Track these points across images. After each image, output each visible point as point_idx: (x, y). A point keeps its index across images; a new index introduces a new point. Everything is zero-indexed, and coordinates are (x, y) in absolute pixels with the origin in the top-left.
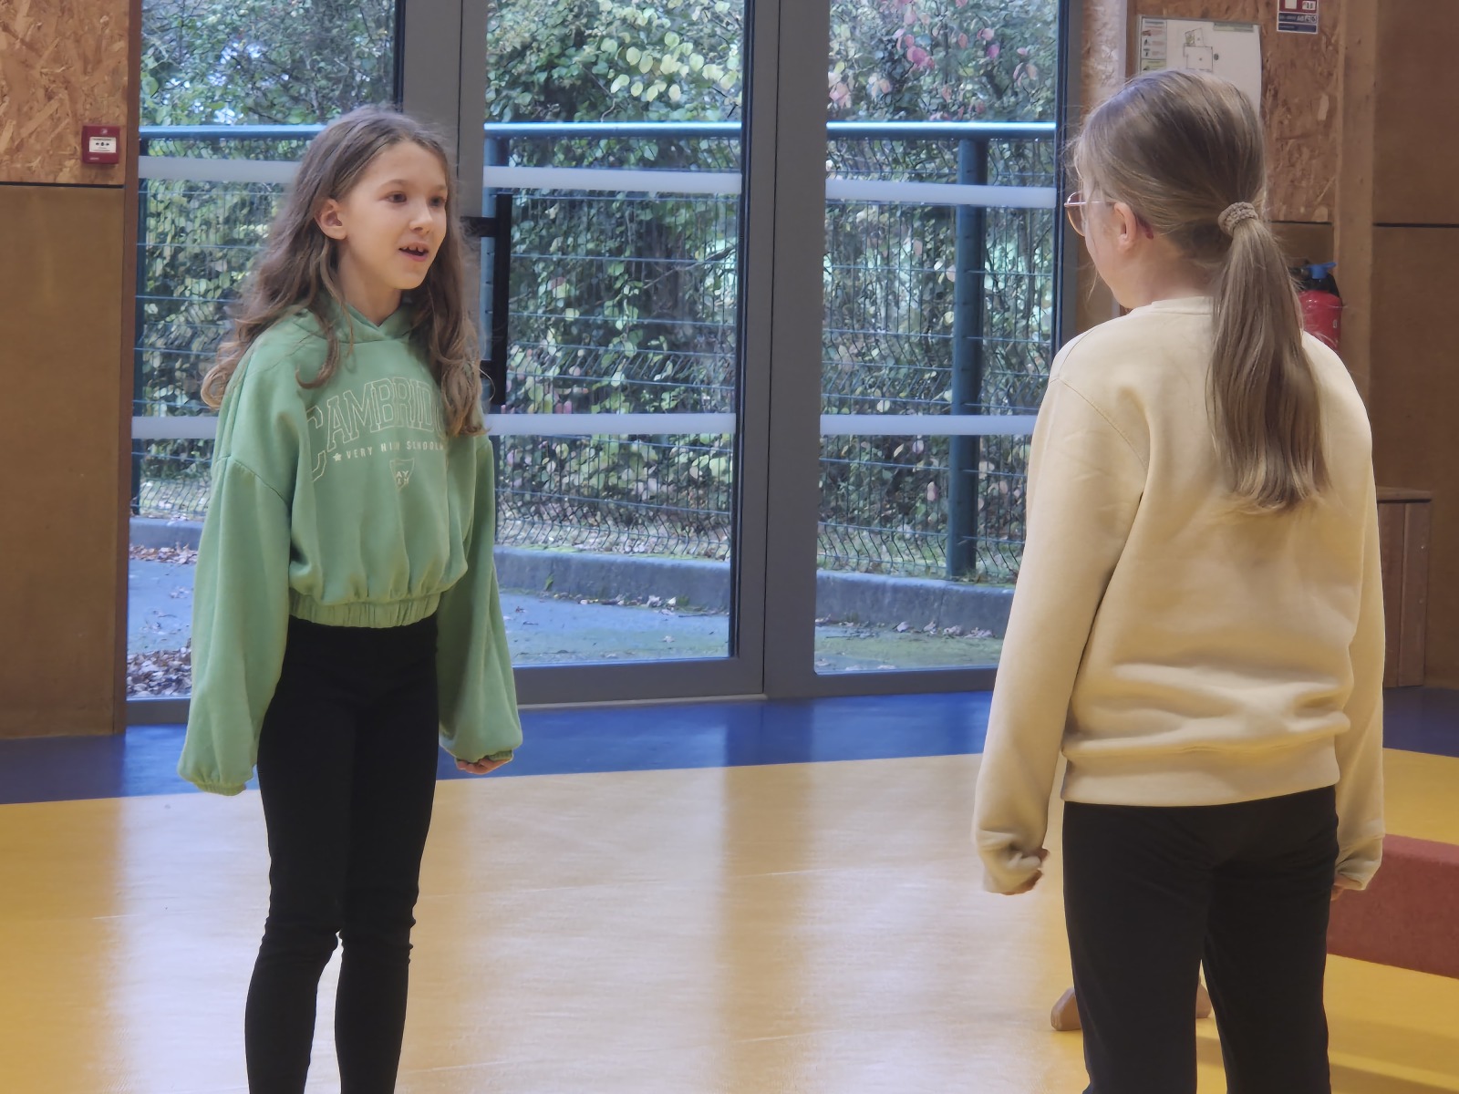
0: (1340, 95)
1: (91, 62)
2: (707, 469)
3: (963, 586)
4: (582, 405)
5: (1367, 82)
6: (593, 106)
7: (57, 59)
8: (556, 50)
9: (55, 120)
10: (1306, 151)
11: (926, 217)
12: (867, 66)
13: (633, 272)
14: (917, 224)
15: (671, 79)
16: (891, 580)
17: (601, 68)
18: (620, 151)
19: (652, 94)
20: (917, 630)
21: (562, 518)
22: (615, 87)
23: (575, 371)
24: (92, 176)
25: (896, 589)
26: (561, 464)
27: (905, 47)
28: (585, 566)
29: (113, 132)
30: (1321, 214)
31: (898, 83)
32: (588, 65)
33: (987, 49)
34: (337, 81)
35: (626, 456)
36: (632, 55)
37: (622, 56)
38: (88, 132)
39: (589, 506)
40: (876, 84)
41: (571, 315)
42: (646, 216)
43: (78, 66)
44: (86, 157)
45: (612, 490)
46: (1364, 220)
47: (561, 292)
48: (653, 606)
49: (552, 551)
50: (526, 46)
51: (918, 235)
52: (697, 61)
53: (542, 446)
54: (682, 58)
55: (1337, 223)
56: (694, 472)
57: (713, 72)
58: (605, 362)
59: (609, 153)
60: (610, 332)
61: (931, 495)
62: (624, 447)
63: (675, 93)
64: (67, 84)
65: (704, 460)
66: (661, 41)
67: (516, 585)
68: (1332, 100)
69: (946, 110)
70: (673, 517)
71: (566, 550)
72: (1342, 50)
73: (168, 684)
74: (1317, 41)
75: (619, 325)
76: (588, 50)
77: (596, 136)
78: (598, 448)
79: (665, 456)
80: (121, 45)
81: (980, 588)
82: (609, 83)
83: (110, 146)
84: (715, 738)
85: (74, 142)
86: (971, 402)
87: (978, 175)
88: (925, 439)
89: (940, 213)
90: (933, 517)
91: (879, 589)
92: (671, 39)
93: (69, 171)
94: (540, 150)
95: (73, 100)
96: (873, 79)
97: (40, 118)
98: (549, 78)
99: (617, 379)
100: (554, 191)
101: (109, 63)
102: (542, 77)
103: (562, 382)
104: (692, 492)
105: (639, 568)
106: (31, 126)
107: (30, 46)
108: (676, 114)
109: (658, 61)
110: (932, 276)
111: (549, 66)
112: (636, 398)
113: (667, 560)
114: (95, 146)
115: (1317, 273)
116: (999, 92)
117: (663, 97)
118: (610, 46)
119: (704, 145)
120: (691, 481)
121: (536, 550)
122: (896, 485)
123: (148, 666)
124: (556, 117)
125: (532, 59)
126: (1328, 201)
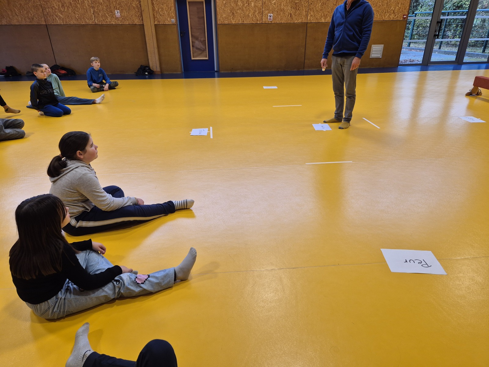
1: (405, 9)
3: (483, 54)
7: (402, 9)
9: (401, 14)
24: (403, 19)
25: (476, 54)
29: (406, 15)
38: (404, 15)
44: (403, 18)
80: (408, 7)
81: (485, 54)
83: (406, 17)
85: (402, 16)
93: (401, 19)
95: (403, 13)
97: (400, 14)
101: (407, 9)
107: (400, 8)
114: (404, 17)
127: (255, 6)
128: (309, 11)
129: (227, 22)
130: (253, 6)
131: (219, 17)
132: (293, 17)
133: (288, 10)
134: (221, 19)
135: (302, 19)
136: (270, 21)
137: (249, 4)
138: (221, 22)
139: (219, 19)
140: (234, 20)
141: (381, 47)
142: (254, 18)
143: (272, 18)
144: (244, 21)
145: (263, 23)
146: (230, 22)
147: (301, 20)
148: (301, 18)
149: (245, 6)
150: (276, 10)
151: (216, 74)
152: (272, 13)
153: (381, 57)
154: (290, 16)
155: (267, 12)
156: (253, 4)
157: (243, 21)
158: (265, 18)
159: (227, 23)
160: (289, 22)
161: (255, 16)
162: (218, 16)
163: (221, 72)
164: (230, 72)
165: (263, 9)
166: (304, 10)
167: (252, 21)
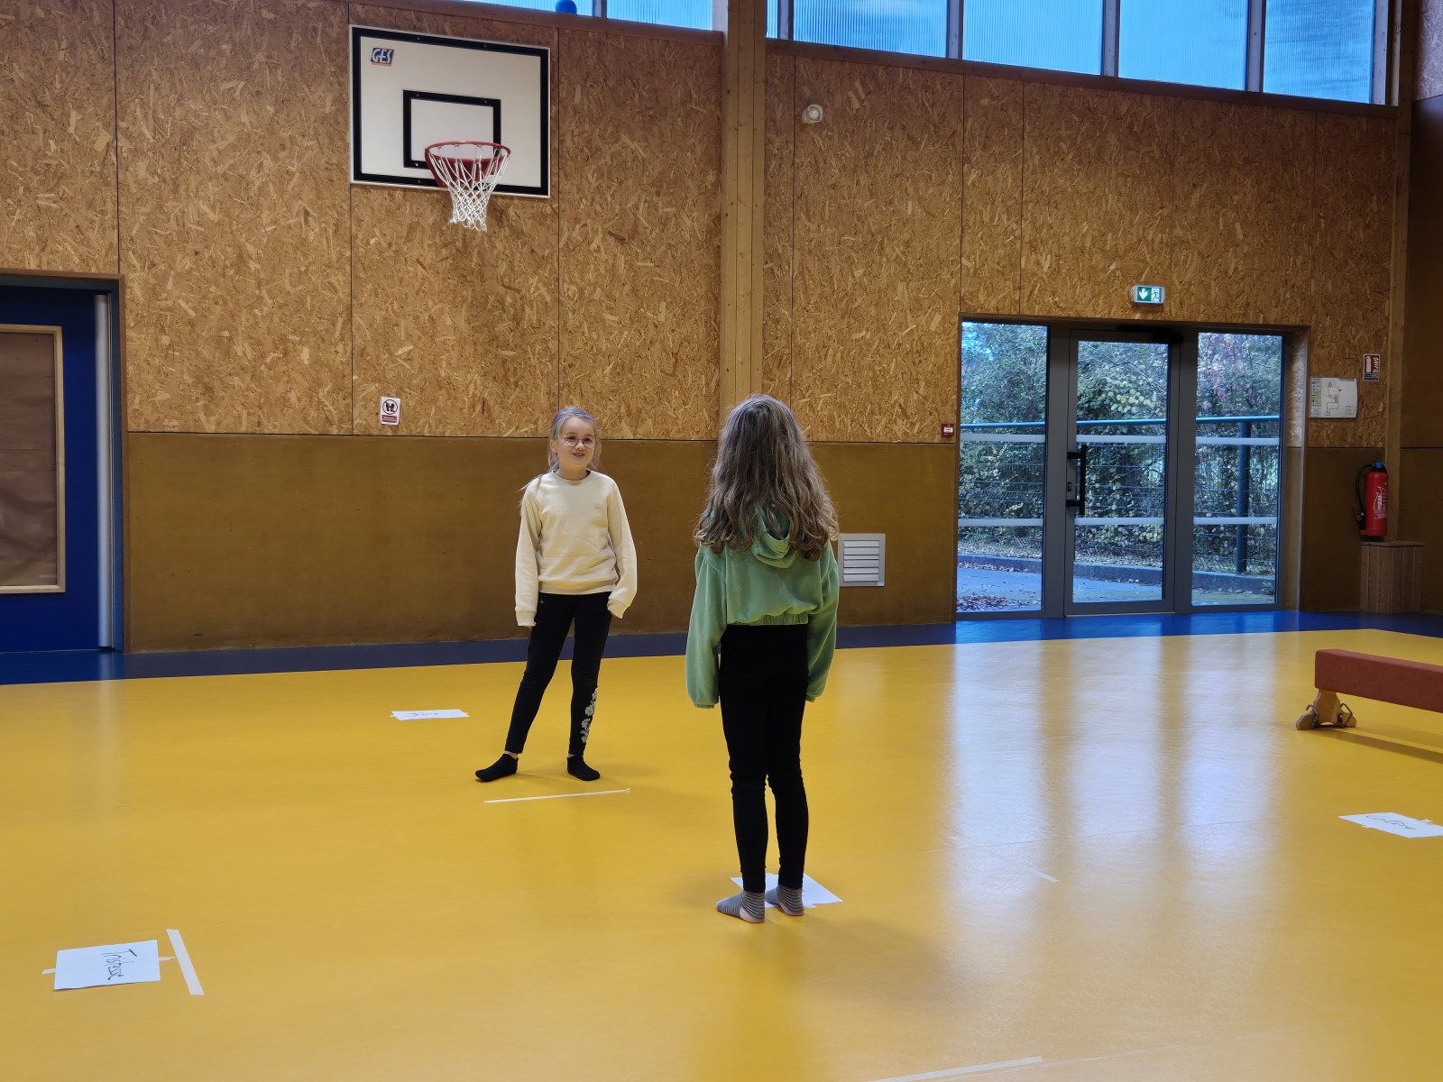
0: (1387, 402)
1: (944, 403)
2: (1145, 537)
3: (1242, 576)
4: (1101, 515)
5: (1398, 397)
6: (1104, 415)
7: (933, 402)
8: (1092, 396)
9: (933, 422)
10: (1374, 423)
11: (1224, 450)
12: (1203, 398)
13: (1119, 471)
14: (1221, 453)
15: (1132, 405)
16: (1216, 574)
17: (1107, 402)
18: (1114, 430)
19: (1126, 410)
20: (1225, 591)
21: (1094, 553)
22: (1112, 408)
23: (1098, 504)
24: (945, 440)
25: (1218, 577)
26: (1094, 535)
27: (1217, 391)
28: (1106, 568)
29: (952, 425)
30: (1380, 445)
31: (1214, 404)
32: (1103, 401)
33: (1247, 391)
34: (1015, 408)
35: (1116, 533)
36: (1119, 397)
37: (1116, 398)
38: (943, 426)
39: (1105, 549)
40: (1206, 405)
41: (1097, 485)
42: (1123, 452)
43: (940, 404)
44: (943, 434)
45: (1112, 544)
46: (1397, 446)
47: (1094, 478)
48: (1130, 582)
49: (1095, 564)
50: (1082, 395)
51: (1222, 456)
52: (1142, 398)
53: (1088, 529)
54: (1137, 398)
55: (1386, 448)
56: (1141, 538)
57: (1147, 402)
58: (1109, 501)
59: (1110, 430)
60: (1111, 491)
61: (1226, 545)
62: (1116, 529)
63: (1134, 410)
64: (937, 410)
65: (1144, 533)
66: (1128, 392)
67: (1082, 576)
68: (1385, 404)
69: (1231, 412)
70: (1133, 553)
71: (1100, 564)
72: (1388, 386)
73: (968, 607)
74: (1378, 384)
75: (1114, 488)
76: (1103, 395)
77: (1105, 425)
78: (1107, 530)
79: (1131, 533)
80: (954, 397)
81: (1248, 577)
82: (1110, 407)
83: (951, 430)
84: (1157, 626)
85: (939, 429)
86: (1244, 513)
87: (1247, 434)
88: (1224, 526)
89: (1230, 448)
90: (1226, 553)
91: (1212, 577)
92: (1132, 391)
93: (937, 439)
94: (1087, 430)
95: (939, 416)
96: (1205, 403)
97: (928, 421)
98: (1089, 406)
99: (1114, 507)
100: (1091, 443)
101: (950, 403)
102: (1087, 405)
103: (1094, 508)
104: (1140, 545)
105: (1126, 569)
106: (925, 424)
107: (925, 398)
108: (1133, 417)
109: (1128, 399)
110: (1226, 470)
111: (1089, 401)
112: (1120, 513)
113: (1135, 567)
114: (946, 430)
115: (1378, 465)
116: (1251, 406)
117: (1129, 412)
118: (1111, 394)
119: (1144, 427)
120: (1139, 541)
121: (1089, 564)
122: (1212, 542)
123: (961, 601)
124: (1092, 419)
125: (1083, 399)
126: (1383, 440)
127: (316, 362)
128: (564, 392)
129: (175, 423)
130: (306, 362)
131: (134, 401)
132: (495, 415)
133: (472, 386)
134: (147, 409)
135: (536, 423)
136: (391, 427)
137: (286, 354)
138: (147, 422)
139: (135, 410)
140: (212, 419)
141: (876, 544)
142: (313, 413)
143: (397, 414)
144: (264, 421)
145: (355, 432)
146: (191, 423)
147: (533, 426)
148: (528, 421)
149: (268, 360)
150: (415, 382)
151: (105, 662)
152: (398, 395)
153: (881, 584)
154: (478, 408)
155: (373, 388)
156: (305, 355)
157: (259, 424)
158: (365, 413)
159: (176, 430)
160: (478, 432)
161: (314, 403)
162: (129, 396)
163: (136, 653)
164: (183, 650)
165: (355, 377)
166: (543, 389)
167: (302, 424)
